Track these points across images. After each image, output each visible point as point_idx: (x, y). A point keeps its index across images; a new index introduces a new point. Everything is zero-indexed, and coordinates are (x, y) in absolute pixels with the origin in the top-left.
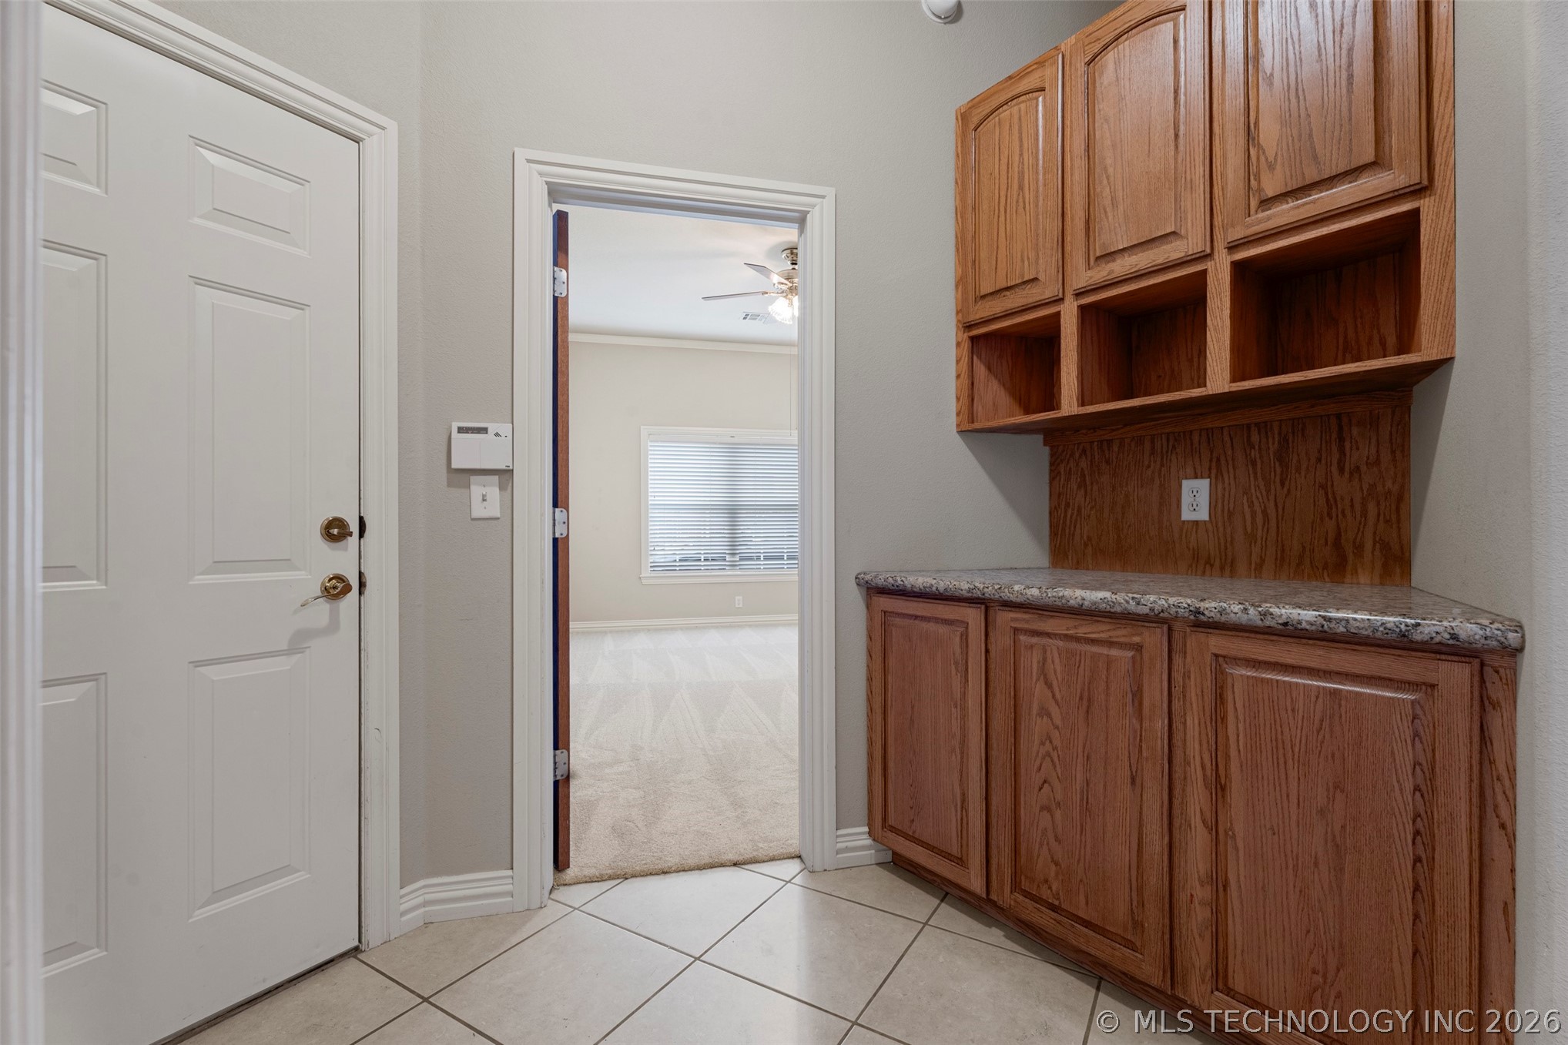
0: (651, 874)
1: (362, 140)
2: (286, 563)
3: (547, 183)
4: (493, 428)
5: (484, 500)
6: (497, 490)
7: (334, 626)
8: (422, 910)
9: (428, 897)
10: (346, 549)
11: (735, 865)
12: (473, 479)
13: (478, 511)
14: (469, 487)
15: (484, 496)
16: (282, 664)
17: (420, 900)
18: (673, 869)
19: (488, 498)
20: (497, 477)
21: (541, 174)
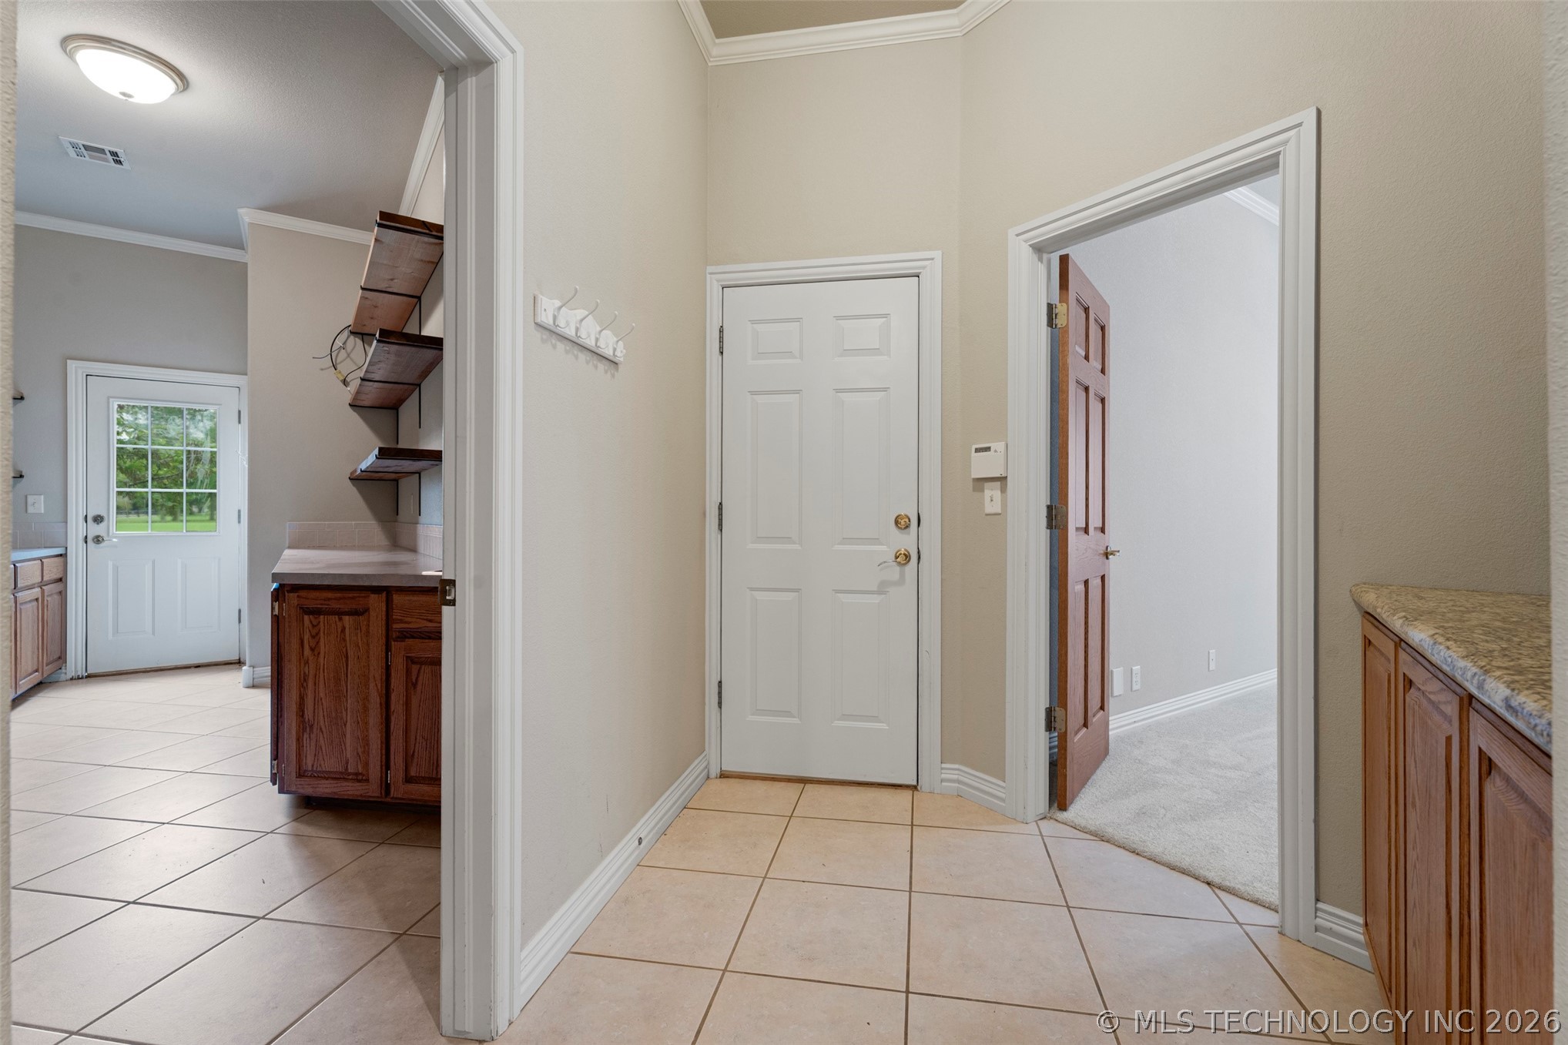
0: (1124, 848)
1: (920, 273)
2: (875, 541)
3: (1030, 246)
4: (993, 446)
5: (992, 500)
6: (999, 492)
7: (901, 581)
8: (957, 785)
9: (961, 778)
10: (909, 534)
11: (1208, 884)
12: (987, 485)
13: (990, 508)
14: (983, 491)
15: (991, 497)
16: (875, 599)
17: (955, 777)
18: (1145, 854)
19: (994, 499)
20: (999, 483)
21: (1026, 241)
